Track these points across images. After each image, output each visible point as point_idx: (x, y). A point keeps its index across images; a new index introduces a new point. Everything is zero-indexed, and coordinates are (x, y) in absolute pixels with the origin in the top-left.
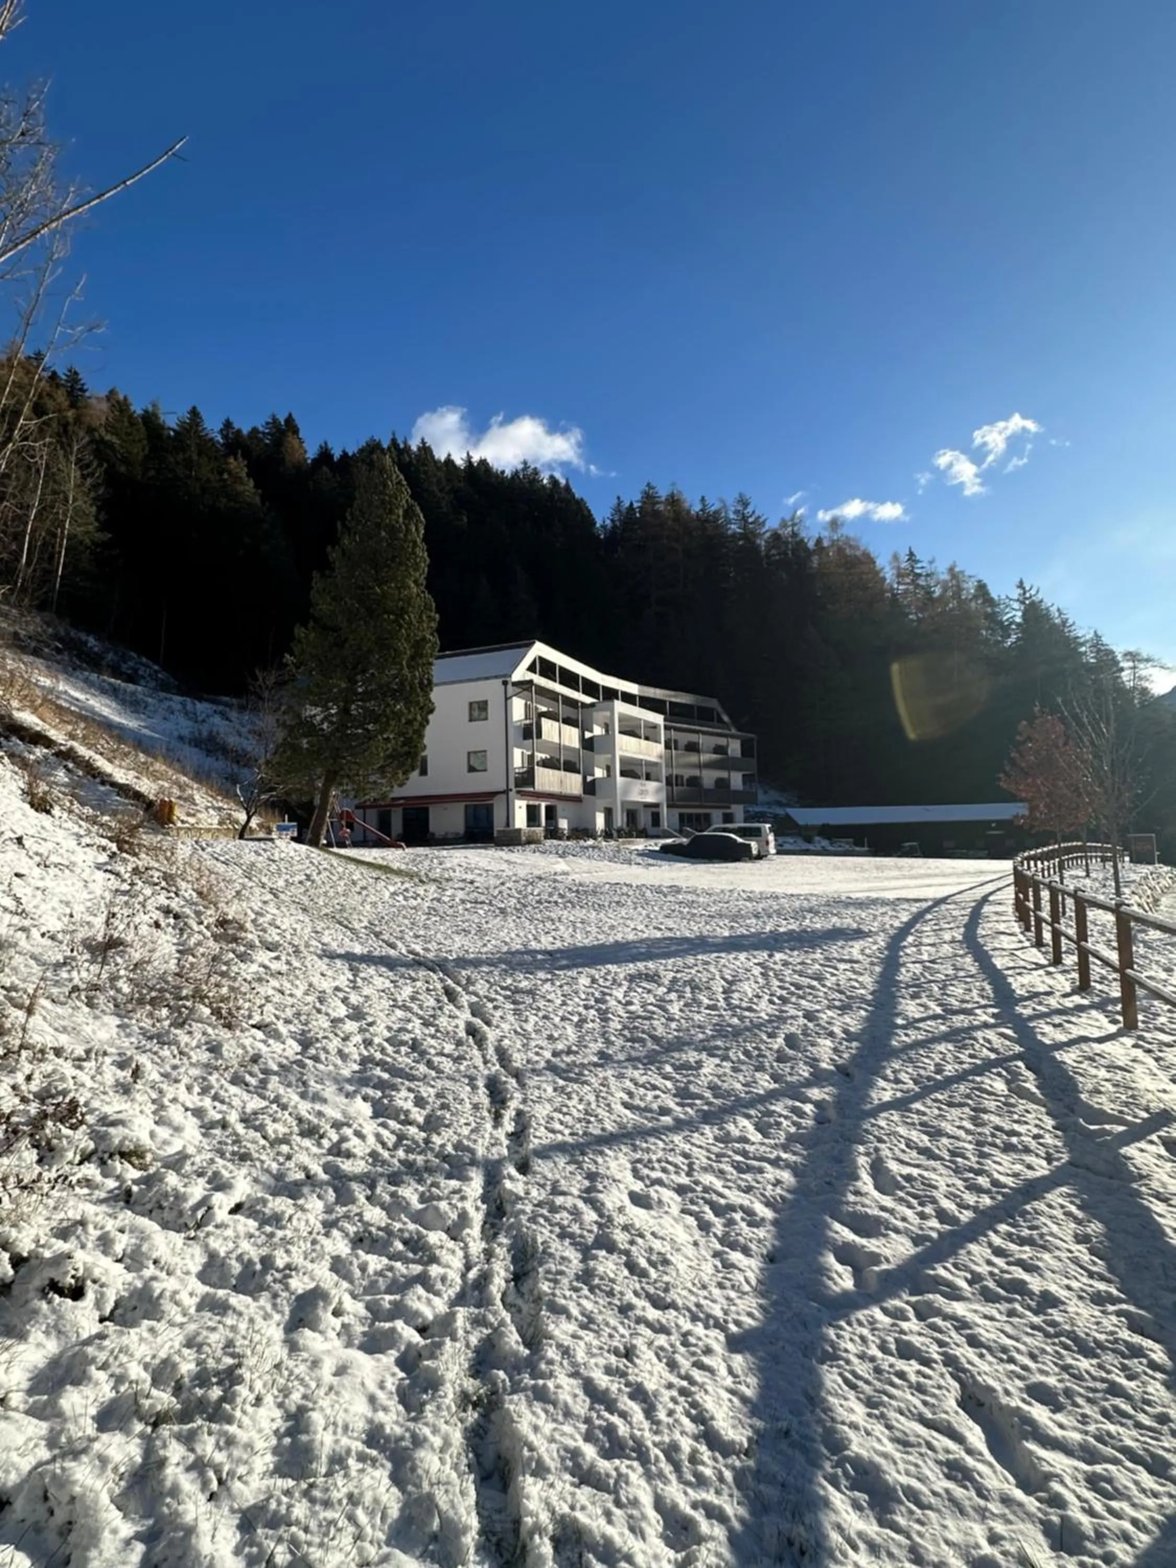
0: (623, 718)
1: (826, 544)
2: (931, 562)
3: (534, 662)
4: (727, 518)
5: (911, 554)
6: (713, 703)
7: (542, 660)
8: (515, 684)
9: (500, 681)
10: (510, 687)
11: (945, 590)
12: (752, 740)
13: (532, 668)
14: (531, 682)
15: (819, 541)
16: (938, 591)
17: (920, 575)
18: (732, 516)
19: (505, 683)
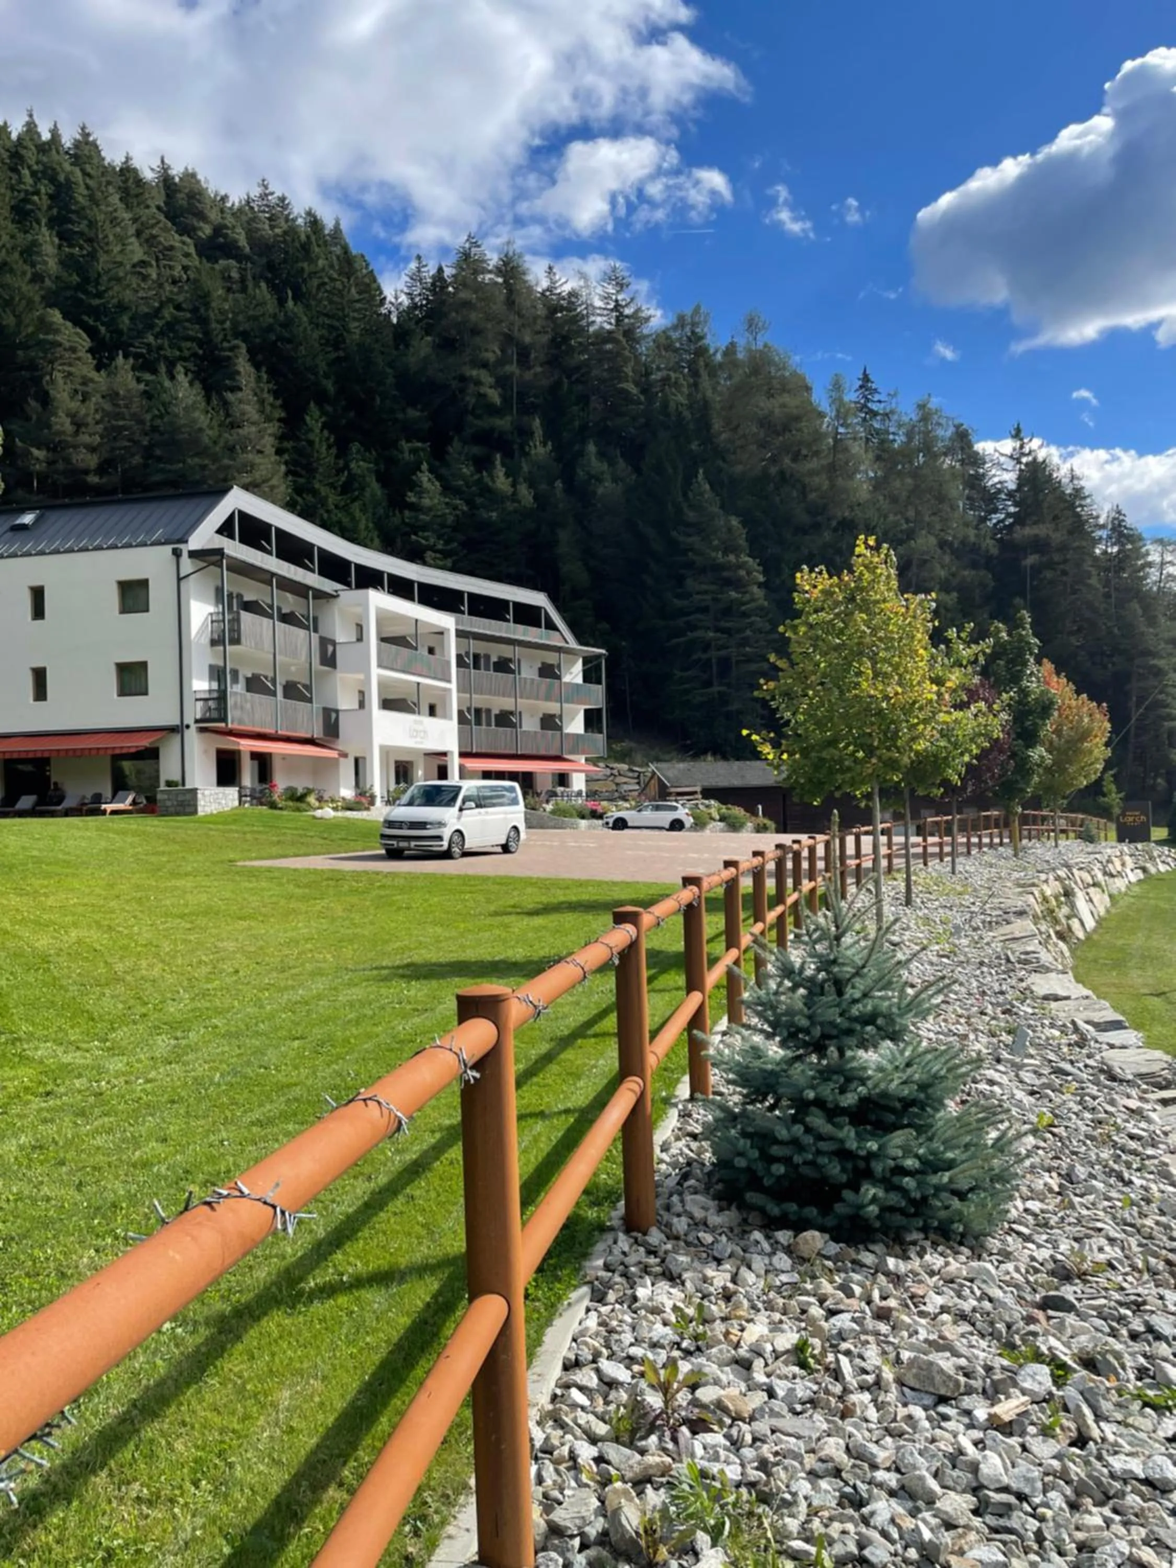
0: (384, 618)
1: (741, 356)
2: (893, 396)
3: (229, 521)
4: (589, 306)
5: (866, 378)
6: (537, 599)
7: (243, 516)
8: (193, 554)
9: (168, 549)
10: (185, 561)
11: (910, 435)
12: (599, 656)
13: (226, 529)
14: (219, 552)
15: (730, 350)
16: (900, 440)
17: (874, 414)
18: (598, 303)
19: (177, 554)
